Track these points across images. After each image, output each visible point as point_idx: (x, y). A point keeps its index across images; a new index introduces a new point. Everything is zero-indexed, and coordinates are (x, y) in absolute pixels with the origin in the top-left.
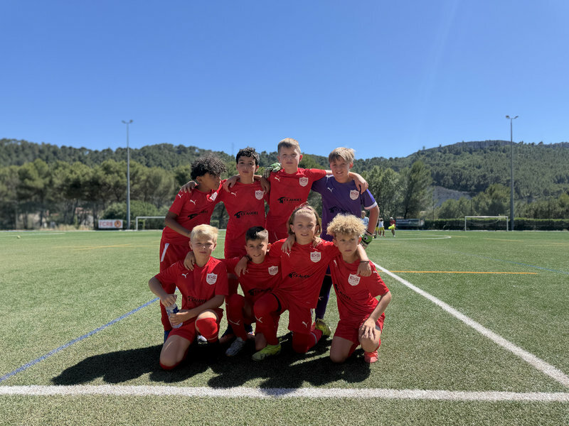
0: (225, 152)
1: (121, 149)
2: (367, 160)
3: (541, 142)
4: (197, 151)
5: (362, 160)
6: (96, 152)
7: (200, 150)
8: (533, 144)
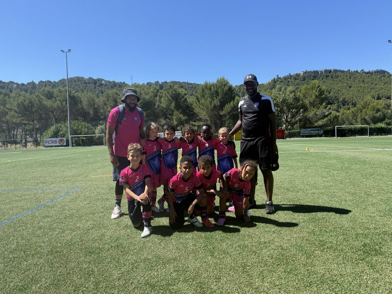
0: (126, 83)
1: (43, 82)
3: (363, 70)
4: (103, 82)
6: (23, 85)
8: (357, 71)
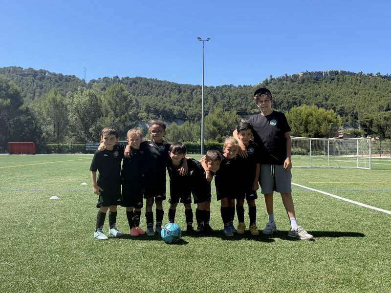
2: (218, 87)
3: (379, 73)
5: (213, 87)
7: (50, 73)
8: (371, 75)
